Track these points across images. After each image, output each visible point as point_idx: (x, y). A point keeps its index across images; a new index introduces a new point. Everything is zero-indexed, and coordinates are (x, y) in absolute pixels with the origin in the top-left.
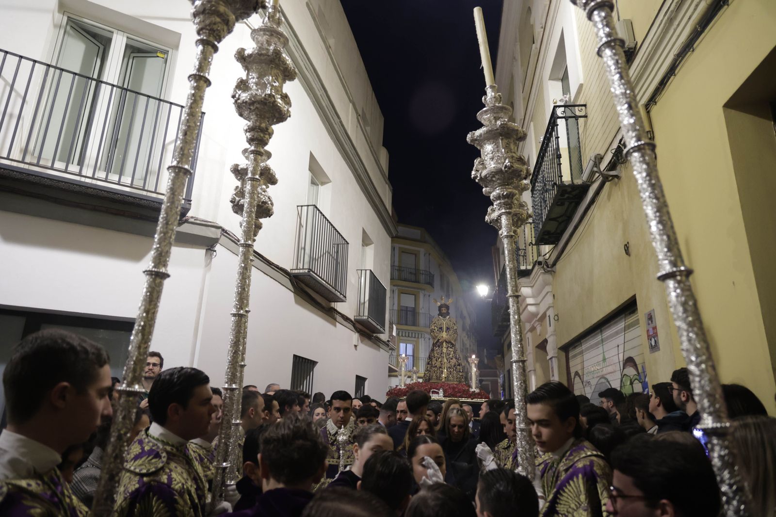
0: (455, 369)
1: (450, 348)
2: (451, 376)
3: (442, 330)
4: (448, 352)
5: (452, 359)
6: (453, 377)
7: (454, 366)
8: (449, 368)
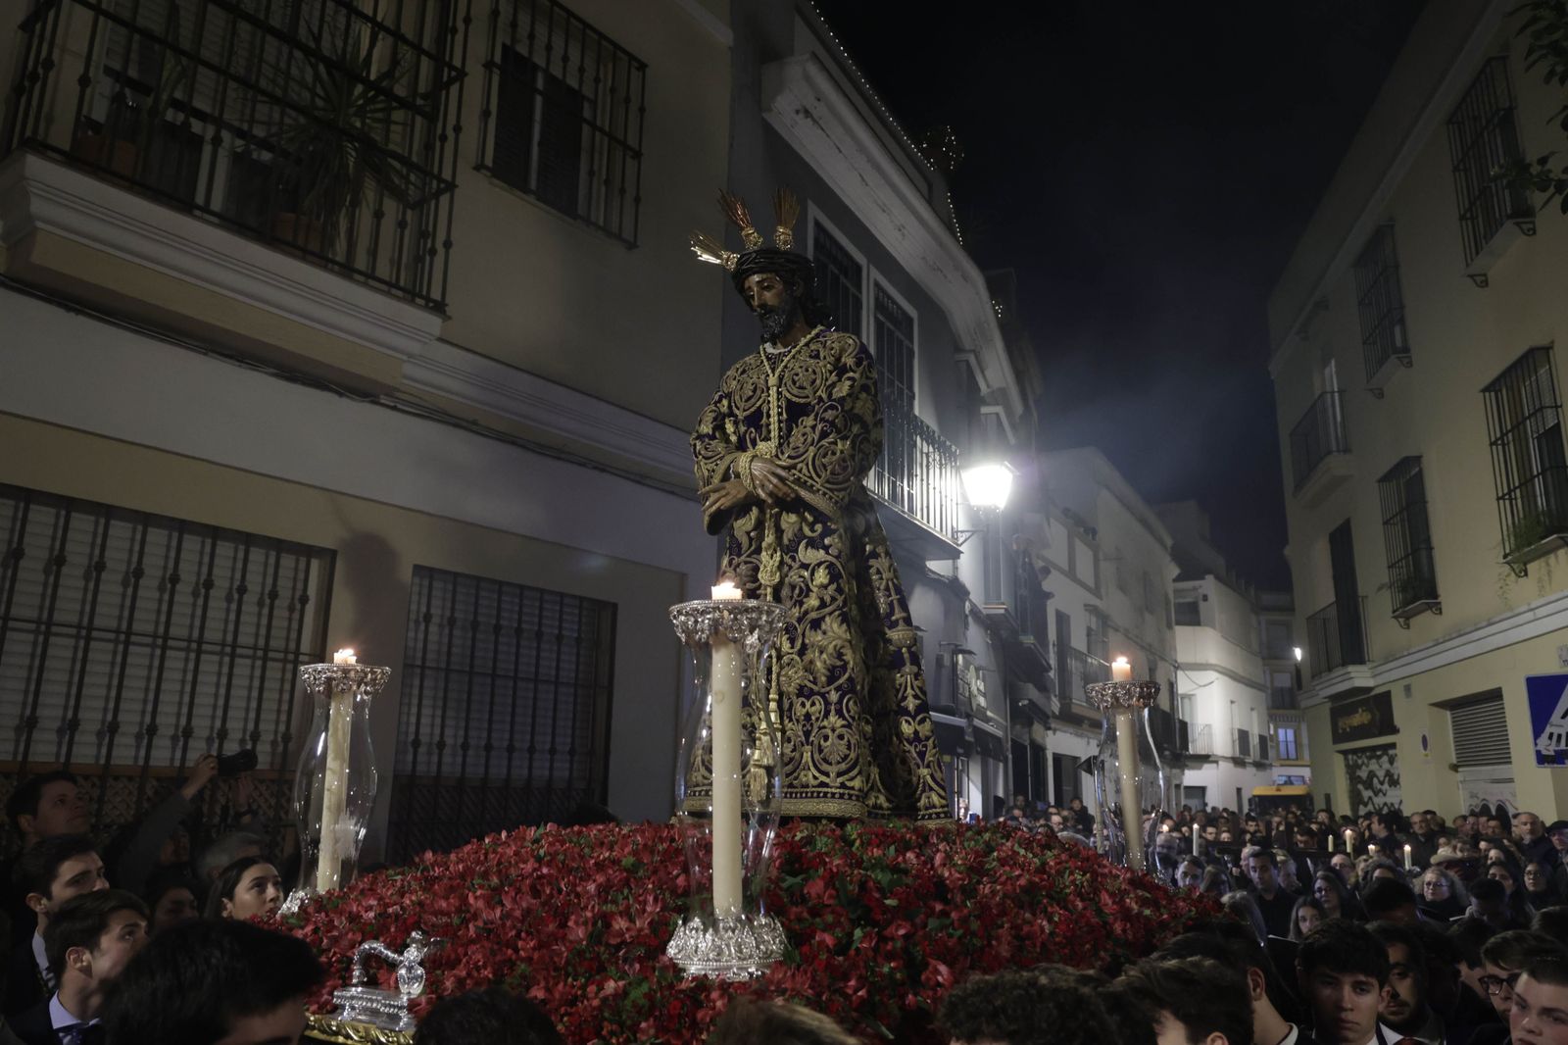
0: (834, 697)
1: (813, 544)
2: (807, 756)
3: (758, 428)
4: (793, 577)
5: (816, 624)
6: (822, 761)
7: (831, 680)
8: (803, 692)
